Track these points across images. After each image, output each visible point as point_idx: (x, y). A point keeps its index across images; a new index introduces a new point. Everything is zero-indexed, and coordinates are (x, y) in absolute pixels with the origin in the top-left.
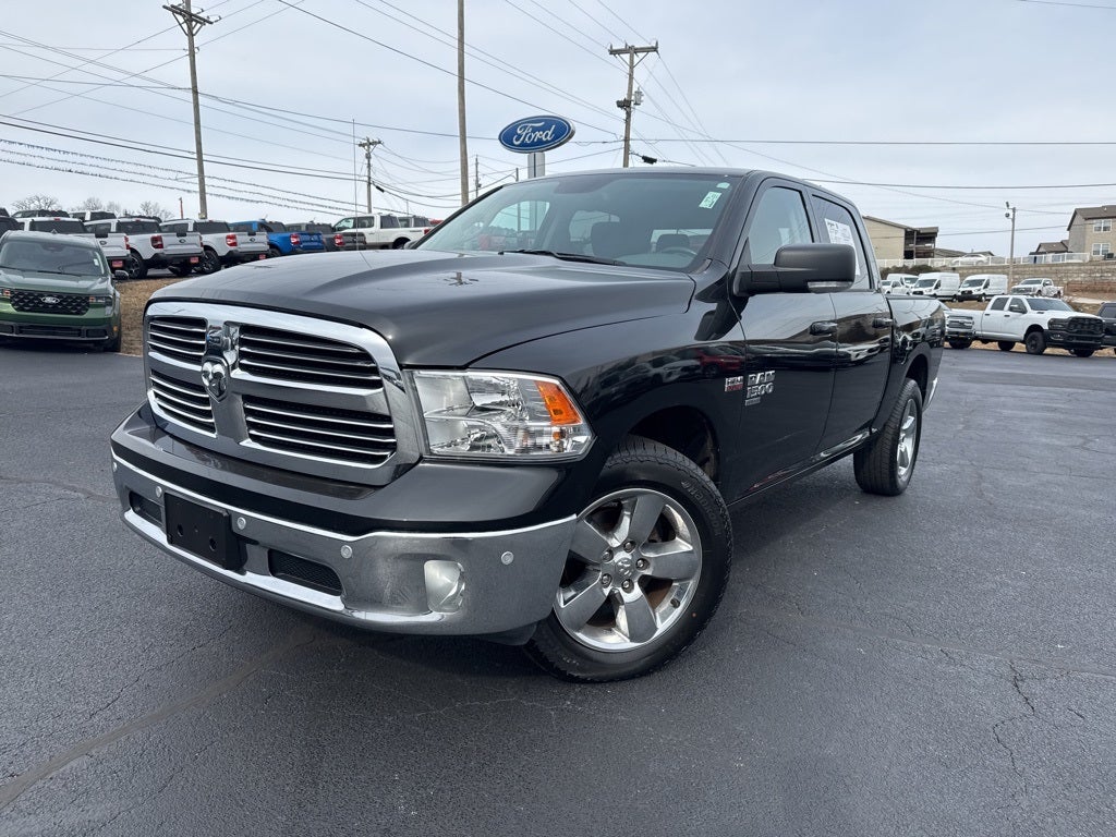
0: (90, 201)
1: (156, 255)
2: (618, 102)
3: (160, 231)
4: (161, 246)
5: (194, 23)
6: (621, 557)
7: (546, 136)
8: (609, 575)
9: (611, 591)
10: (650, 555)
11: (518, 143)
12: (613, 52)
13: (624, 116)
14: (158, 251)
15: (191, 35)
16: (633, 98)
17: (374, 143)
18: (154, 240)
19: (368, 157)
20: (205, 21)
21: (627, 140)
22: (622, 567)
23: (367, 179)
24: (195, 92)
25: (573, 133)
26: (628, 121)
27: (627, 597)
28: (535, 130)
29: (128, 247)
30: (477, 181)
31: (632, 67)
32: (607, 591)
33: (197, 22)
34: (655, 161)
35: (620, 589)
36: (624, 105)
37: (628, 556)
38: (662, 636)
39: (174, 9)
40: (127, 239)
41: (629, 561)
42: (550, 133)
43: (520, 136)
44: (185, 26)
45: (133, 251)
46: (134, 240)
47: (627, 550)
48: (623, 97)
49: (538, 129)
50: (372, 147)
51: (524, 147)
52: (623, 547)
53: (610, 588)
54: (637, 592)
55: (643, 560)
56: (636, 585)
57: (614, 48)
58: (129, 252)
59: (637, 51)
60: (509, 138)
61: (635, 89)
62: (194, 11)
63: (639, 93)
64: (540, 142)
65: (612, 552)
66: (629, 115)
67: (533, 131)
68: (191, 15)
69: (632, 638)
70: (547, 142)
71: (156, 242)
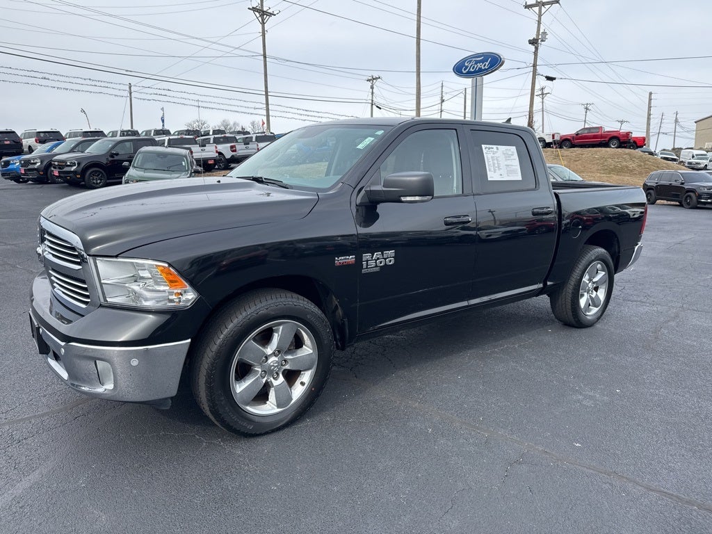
0: (224, 121)
1: (233, 156)
2: (530, 41)
3: (237, 142)
4: (235, 151)
5: (265, 16)
6: (273, 360)
7: (484, 66)
8: (265, 371)
9: (266, 381)
10: (289, 357)
11: (464, 72)
12: (527, 7)
13: (534, 50)
14: (234, 153)
15: (263, 23)
16: (540, 37)
17: (376, 78)
18: (232, 147)
19: (372, 88)
20: (271, 14)
21: (535, 66)
22: (273, 366)
23: (371, 101)
24: (265, 57)
25: (503, 63)
26: (536, 53)
27: (275, 383)
28: (477, 62)
29: (217, 152)
30: (442, 98)
31: (540, 15)
32: (264, 380)
33: (267, 15)
34: (555, 79)
35: (272, 379)
36: (534, 42)
37: (276, 359)
38: (295, 403)
39: (254, 9)
40: (216, 147)
41: (277, 362)
42: (487, 64)
43: (467, 67)
44: (260, 19)
45: (220, 153)
46: (221, 148)
47: (276, 356)
48: (532, 37)
49: (479, 62)
50: (374, 81)
51: (469, 74)
52: (274, 354)
53: (266, 378)
54: (281, 379)
55: (285, 361)
56: (281, 375)
57: (528, 4)
58: (217, 154)
59: (544, 4)
60: (459, 69)
61: (541, 31)
62: (265, 10)
63: (545, 33)
64: (480, 70)
65: (267, 358)
66: (537, 49)
67: (476, 64)
68: (263, 12)
69: (278, 406)
70: (485, 69)
71: (233, 149)
